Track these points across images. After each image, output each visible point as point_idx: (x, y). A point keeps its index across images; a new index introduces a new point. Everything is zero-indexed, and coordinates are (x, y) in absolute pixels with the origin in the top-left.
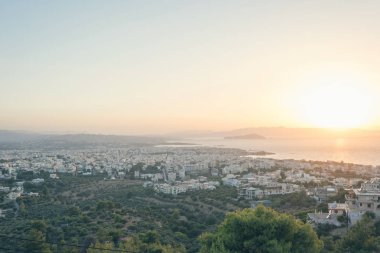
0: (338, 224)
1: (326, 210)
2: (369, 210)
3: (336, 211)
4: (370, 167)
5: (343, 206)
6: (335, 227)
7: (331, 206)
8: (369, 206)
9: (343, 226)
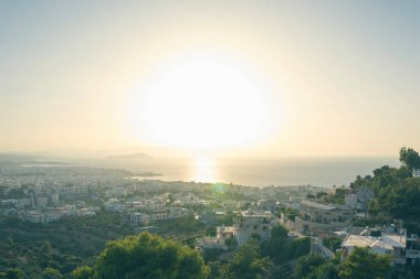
0: (225, 248)
1: (214, 234)
2: (255, 231)
3: (224, 235)
4: (257, 189)
5: (231, 229)
6: (222, 251)
7: (218, 229)
8: (255, 228)
9: (230, 250)
